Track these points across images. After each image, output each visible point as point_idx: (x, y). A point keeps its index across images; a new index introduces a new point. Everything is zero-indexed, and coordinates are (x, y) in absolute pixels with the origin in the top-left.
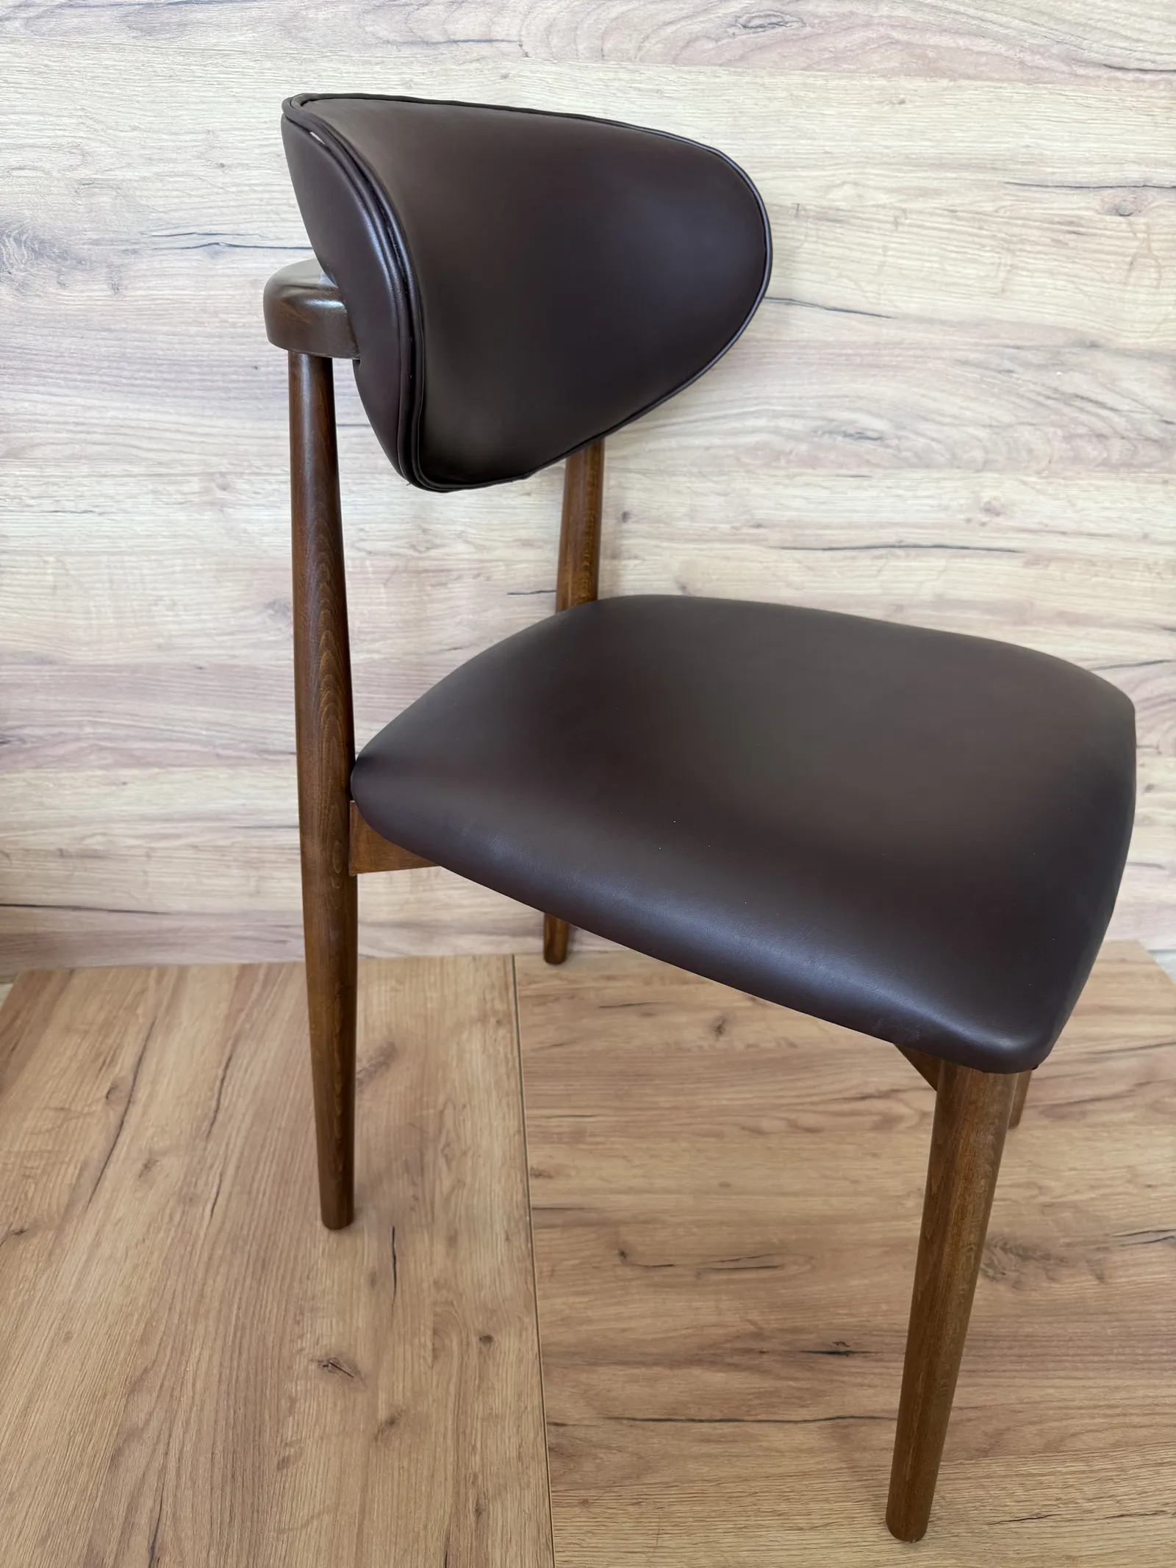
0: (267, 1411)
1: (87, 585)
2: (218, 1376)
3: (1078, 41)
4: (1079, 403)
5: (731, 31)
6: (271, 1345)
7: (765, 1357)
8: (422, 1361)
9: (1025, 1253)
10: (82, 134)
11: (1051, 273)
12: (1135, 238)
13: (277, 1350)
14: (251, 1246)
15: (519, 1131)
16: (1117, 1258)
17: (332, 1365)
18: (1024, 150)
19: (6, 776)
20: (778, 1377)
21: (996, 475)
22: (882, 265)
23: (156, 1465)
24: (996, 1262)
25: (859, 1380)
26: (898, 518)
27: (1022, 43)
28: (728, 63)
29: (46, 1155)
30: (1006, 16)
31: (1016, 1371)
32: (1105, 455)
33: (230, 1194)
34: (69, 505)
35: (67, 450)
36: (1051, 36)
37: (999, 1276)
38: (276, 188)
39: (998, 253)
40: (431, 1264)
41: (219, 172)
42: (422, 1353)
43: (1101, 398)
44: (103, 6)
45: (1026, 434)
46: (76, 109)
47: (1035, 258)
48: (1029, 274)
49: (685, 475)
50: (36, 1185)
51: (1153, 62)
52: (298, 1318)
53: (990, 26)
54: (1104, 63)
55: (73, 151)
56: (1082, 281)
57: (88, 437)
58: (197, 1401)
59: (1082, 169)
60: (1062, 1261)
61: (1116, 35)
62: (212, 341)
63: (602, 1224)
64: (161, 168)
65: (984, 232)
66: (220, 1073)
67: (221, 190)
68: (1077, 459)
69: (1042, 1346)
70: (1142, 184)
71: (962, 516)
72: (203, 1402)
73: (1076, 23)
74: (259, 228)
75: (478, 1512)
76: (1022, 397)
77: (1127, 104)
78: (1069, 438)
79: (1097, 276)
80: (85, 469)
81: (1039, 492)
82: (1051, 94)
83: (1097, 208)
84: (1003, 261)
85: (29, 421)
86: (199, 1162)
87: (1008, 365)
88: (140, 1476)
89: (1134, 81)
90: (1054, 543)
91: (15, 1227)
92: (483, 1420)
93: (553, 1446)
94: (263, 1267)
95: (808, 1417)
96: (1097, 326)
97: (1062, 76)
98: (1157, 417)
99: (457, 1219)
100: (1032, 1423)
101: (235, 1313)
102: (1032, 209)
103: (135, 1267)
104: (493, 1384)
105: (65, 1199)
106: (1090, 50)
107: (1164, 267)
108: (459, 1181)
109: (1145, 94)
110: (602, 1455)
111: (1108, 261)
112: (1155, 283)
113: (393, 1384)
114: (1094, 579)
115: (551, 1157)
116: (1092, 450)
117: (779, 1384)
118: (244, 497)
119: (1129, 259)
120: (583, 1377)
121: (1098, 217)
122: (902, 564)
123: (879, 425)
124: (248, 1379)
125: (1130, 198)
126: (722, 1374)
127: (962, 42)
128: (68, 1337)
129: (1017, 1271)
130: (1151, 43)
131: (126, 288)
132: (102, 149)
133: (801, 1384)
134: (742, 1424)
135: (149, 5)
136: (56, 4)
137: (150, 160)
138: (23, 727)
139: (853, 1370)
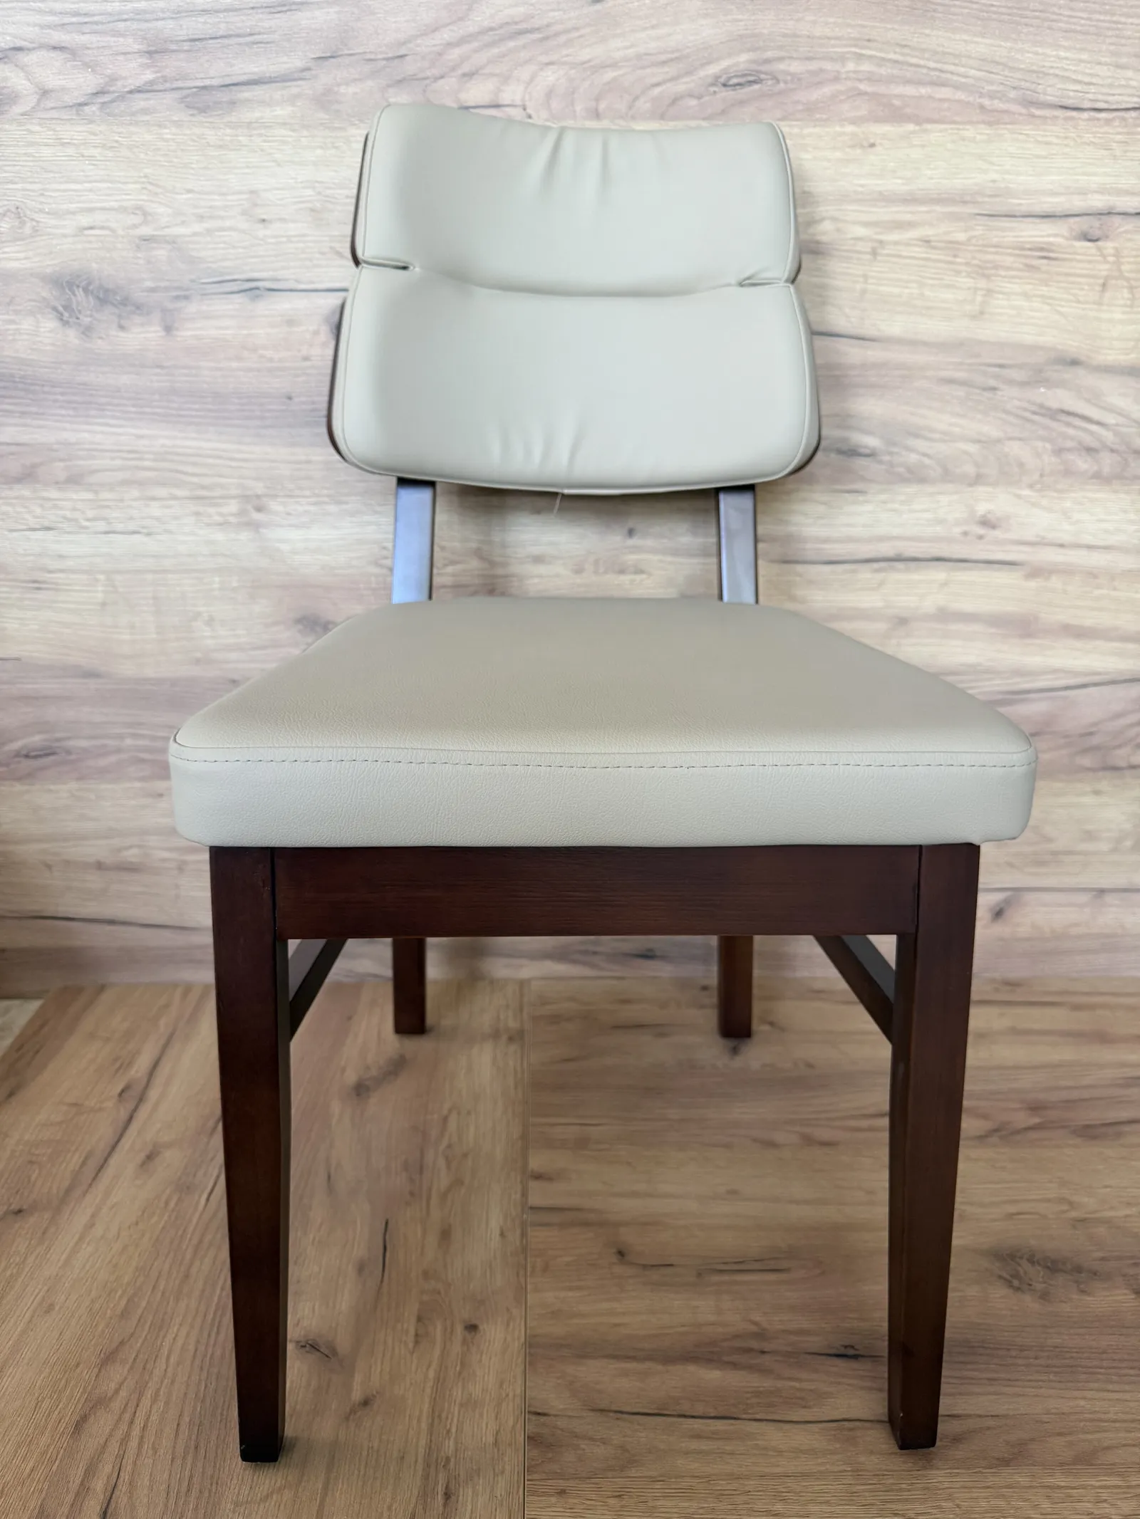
1: (133, 602)
2: (193, 1351)
3: (1033, 86)
4: (1064, 418)
5: (712, 89)
7: (767, 1358)
8: (403, 1345)
9: (1053, 1266)
10: (146, 198)
11: (1026, 296)
12: (1108, 262)
15: (522, 1137)
17: (311, 1346)
18: (991, 185)
19: (52, 787)
20: (781, 1377)
21: (989, 489)
22: (864, 292)
23: (119, 1434)
24: (1022, 1272)
25: (867, 1384)
26: (896, 532)
27: (982, 91)
28: (710, 118)
29: (54, 1144)
30: (963, 66)
31: (1043, 1381)
32: (1095, 468)
34: (120, 527)
35: (120, 476)
36: (1005, 83)
37: (1025, 1288)
38: (309, 238)
39: (973, 278)
40: (422, 1255)
41: (261, 226)
42: (404, 1338)
43: (1086, 412)
44: (165, 90)
45: (1014, 448)
46: (140, 177)
47: (1010, 282)
48: (1007, 297)
50: (41, 1170)
51: (1106, 102)
53: (949, 76)
54: (1060, 104)
55: (137, 212)
56: (1057, 302)
57: (140, 463)
58: (169, 1374)
59: (1045, 199)
60: (1095, 1274)
61: (1068, 79)
62: (251, 374)
63: (602, 1224)
64: (212, 224)
65: (958, 260)
67: (261, 242)
68: (1068, 472)
69: (1072, 1358)
70: (1106, 212)
71: (957, 530)
72: (175, 1376)
73: (1029, 71)
74: (295, 274)
75: (447, 1495)
76: (1008, 412)
77: (1085, 140)
78: (1059, 452)
79: (1071, 297)
80: (135, 493)
81: (1034, 505)
82: (1012, 133)
83: (1066, 234)
84: (979, 286)
85: (89, 450)
86: (201, 1154)
87: (992, 383)
88: (102, 1442)
89: (1089, 120)
90: (1053, 556)
91: (14, 1207)
92: (461, 1405)
93: (532, 1435)
95: (810, 1418)
96: (1076, 344)
97: (1021, 118)
99: (453, 1213)
100: (1060, 1434)
101: (218, 1292)
102: (1004, 237)
103: (125, 1248)
104: (474, 1372)
105: (66, 1184)
106: (1045, 94)
107: (1136, 287)
108: (457, 1180)
109: (1102, 130)
110: (583, 1446)
111: (1080, 283)
112: (1129, 302)
113: (371, 1367)
114: (1097, 592)
115: (553, 1161)
116: (1083, 464)
117: (779, 1384)
118: (278, 519)
119: (1101, 281)
120: (570, 1369)
121: (1066, 243)
122: (902, 576)
123: (871, 442)
125: (1097, 224)
126: (719, 1372)
127: (923, 91)
128: (50, 1308)
129: (1045, 1283)
130: (1102, 85)
131: (177, 329)
132: (161, 210)
133: (805, 1385)
134: (738, 1422)
135: (204, 88)
136: (126, 90)
137: (201, 218)
138: (69, 738)
139: (862, 1374)
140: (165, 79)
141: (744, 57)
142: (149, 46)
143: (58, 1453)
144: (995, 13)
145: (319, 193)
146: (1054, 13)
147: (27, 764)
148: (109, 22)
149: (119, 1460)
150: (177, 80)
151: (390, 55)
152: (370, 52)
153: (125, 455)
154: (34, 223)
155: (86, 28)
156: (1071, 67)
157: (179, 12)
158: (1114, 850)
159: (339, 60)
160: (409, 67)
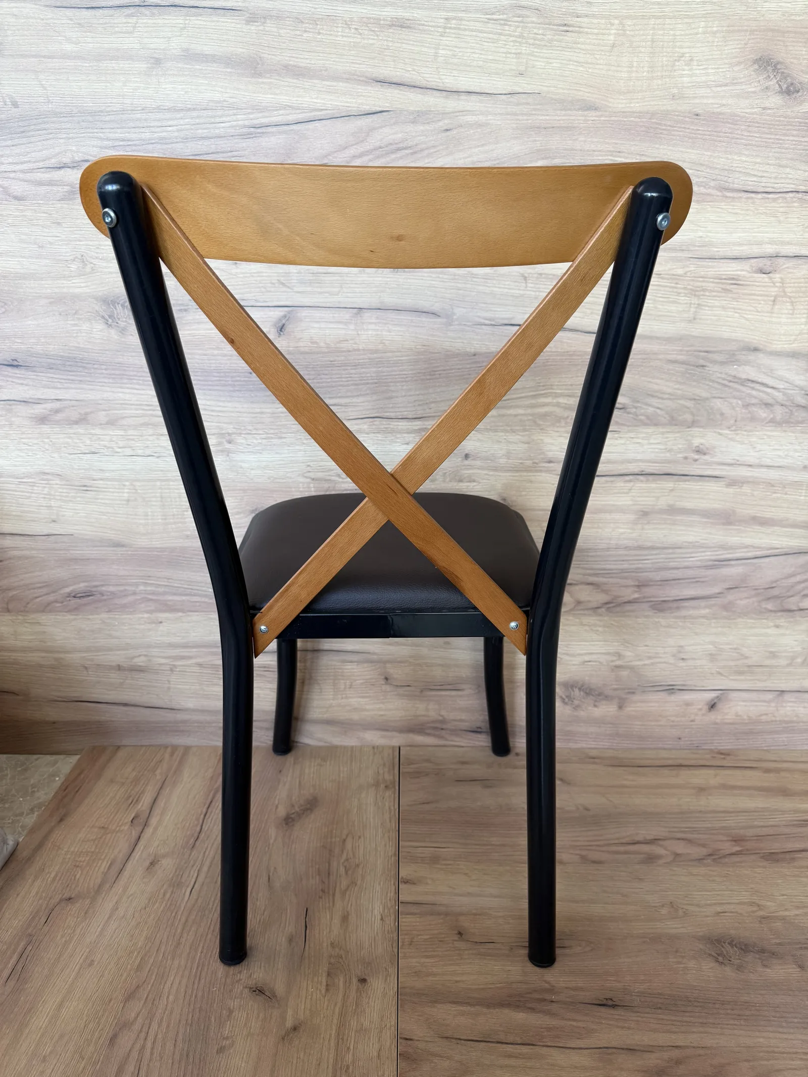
0: (213, 1017)
1: (147, 499)
2: (184, 993)
3: (725, 179)
4: (750, 384)
6: (220, 976)
7: (553, 1004)
8: (318, 992)
9: (745, 948)
11: (724, 308)
12: (777, 287)
13: (223, 980)
15: (395, 854)
17: (258, 991)
18: (699, 239)
19: (90, 617)
20: (563, 1019)
21: (701, 430)
23: (138, 1046)
24: (725, 952)
25: (620, 1024)
26: (639, 457)
29: (90, 854)
31: (735, 1025)
32: (772, 416)
33: (203, 883)
34: (140, 452)
35: (141, 420)
36: (708, 177)
37: (726, 962)
38: (264, 274)
39: (689, 297)
40: (330, 932)
42: (319, 987)
43: (765, 381)
45: (718, 404)
47: (712, 300)
48: (710, 309)
49: (502, 432)
50: (82, 872)
51: (773, 188)
54: (743, 189)
56: (744, 312)
58: (169, 1008)
59: (735, 248)
60: (773, 954)
61: (748, 174)
62: (226, 358)
63: (447, 914)
65: (679, 286)
66: (204, 810)
68: (753, 419)
70: (775, 255)
71: (680, 455)
72: (172, 1009)
73: (723, 169)
74: (254, 296)
76: (713, 381)
77: (760, 211)
78: (747, 406)
79: (752, 308)
80: (151, 432)
81: (732, 439)
82: (712, 207)
83: (748, 270)
84: (693, 302)
85: (121, 404)
86: (185, 863)
87: (702, 362)
88: (127, 1050)
89: (762, 199)
90: (744, 472)
91: (66, 895)
92: (356, 1031)
93: (403, 1053)
95: (583, 1046)
96: (757, 338)
97: (718, 198)
98: (803, 392)
99: (350, 905)
100: (746, 1061)
101: (199, 954)
102: (707, 271)
103: (138, 923)
104: (364, 1010)
105: (99, 881)
106: (733, 183)
107: (796, 302)
108: (352, 882)
109: (771, 205)
110: (436, 1061)
111: (758, 300)
112: (791, 312)
113: (298, 1006)
114: (774, 495)
115: (415, 871)
116: (763, 413)
117: (563, 1023)
118: (241, 448)
119: (772, 298)
120: (427, 1010)
121: (748, 275)
122: (644, 485)
123: (622, 400)
124: (203, 996)
125: (769, 263)
126: (524, 1014)
128: (91, 964)
129: (740, 959)
130: (770, 178)
133: (580, 1024)
134: (535, 1047)
138: (102, 585)
139: (617, 1017)
143: (100, 1057)
144: (699, 134)
146: (737, 134)
147: (74, 602)
149: (139, 1063)
154: (92, 265)
156: (750, 167)
157: (186, 139)
158: (789, 665)
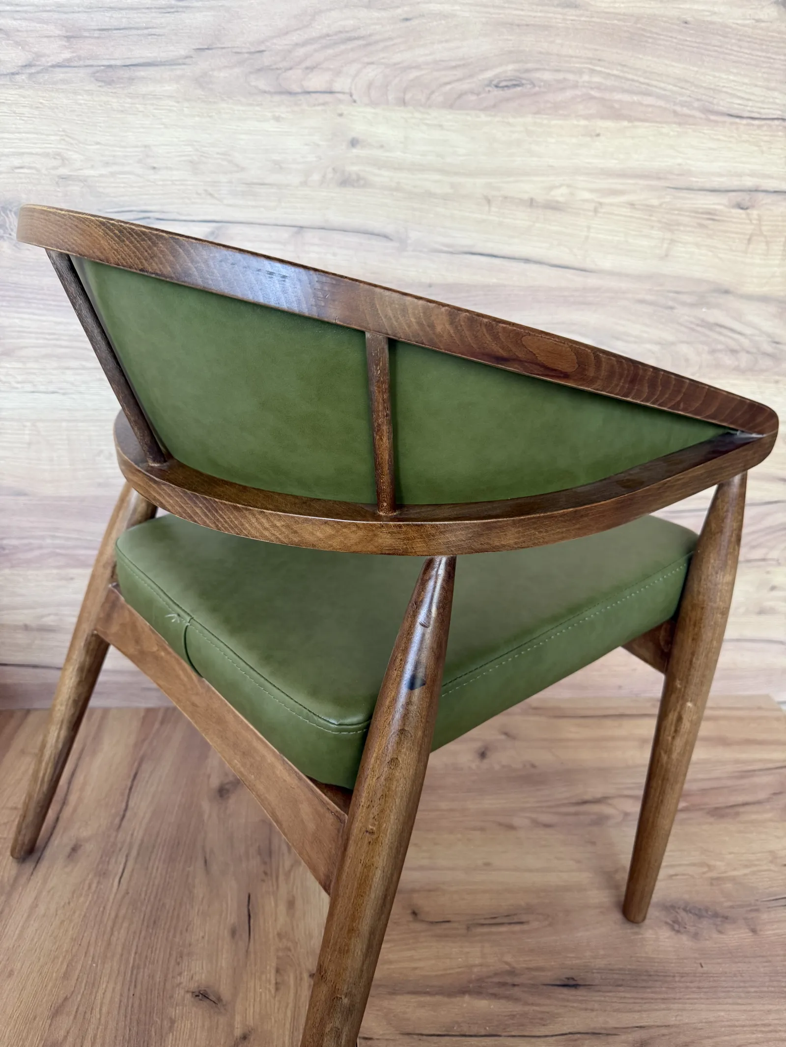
0: (153, 1030)
1: (52, 442)
2: (118, 1002)
3: (711, 100)
4: (718, 329)
5: (487, 89)
6: (158, 980)
7: (516, 989)
8: (267, 992)
9: (699, 912)
10: (64, 147)
11: (697, 245)
12: (753, 224)
13: (162, 984)
14: (146, 908)
16: (765, 916)
17: (202, 995)
18: (678, 167)
20: (526, 1004)
22: (587, 238)
24: (680, 920)
25: (584, 1006)
27: (675, 100)
28: (485, 109)
30: (664, 82)
31: (697, 999)
32: (736, 363)
33: (133, 870)
34: (42, 388)
35: (43, 351)
36: (692, 96)
37: (682, 930)
38: (189, 183)
39: (662, 231)
40: (276, 920)
41: (152, 172)
42: (268, 986)
43: (733, 326)
44: (79, 67)
45: (684, 349)
46: (59, 131)
47: (687, 235)
48: (683, 245)
51: (759, 113)
52: (178, 960)
53: (654, 89)
54: (729, 113)
55: (57, 157)
56: (718, 251)
57: (58, 343)
58: (103, 1022)
59: (714, 179)
60: (726, 918)
61: (734, 95)
64: (115, 168)
65: (653, 218)
66: (129, 784)
67: (152, 184)
68: (716, 366)
69: (714, 981)
70: (754, 189)
72: (107, 1022)
73: (709, 88)
74: (177, 208)
76: (681, 324)
77: (743, 139)
78: (713, 352)
79: (727, 247)
80: (54, 364)
82: (694, 131)
83: (726, 204)
84: (666, 237)
85: (19, 332)
86: (112, 846)
87: (670, 303)
89: (747, 125)
94: (155, 922)
95: (547, 1033)
96: (729, 279)
97: (701, 121)
98: (770, 339)
99: (295, 887)
100: (709, 1037)
101: (133, 955)
102: (684, 204)
103: (62, 922)
105: (14, 873)
106: (718, 105)
107: (771, 242)
108: (296, 861)
109: (755, 133)
111: (733, 238)
112: (765, 252)
113: (246, 1009)
116: (728, 360)
117: (526, 1008)
119: (748, 237)
120: (385, 1003)
121: (725, 210)
124: (140, 1006)
125: (747, 197)
126: (486, 1001)
127: (635, 98)
128: (10, 974)
129: (694, 926)
130: (757, 102)
132: (75, 156)
133: (544, 1009)
134: (501, 1038)
135: (110, 66)
136: (50, 64)
137: (107, 164)
139: (580, 998)
140: (80, 58)
141: (510, 67)
142: (67, 31)
144: (688, 46)
145: (197, 150)
146: (727, 49)
148: (35, 12)
150: (88, 59)
151: (253, 50)
152: (237, 47)
153: (47, 336)
155: (16, 16)
156: (737, 87)
157: (90, 8)
159: (214, 51)
160: (266, 60)
